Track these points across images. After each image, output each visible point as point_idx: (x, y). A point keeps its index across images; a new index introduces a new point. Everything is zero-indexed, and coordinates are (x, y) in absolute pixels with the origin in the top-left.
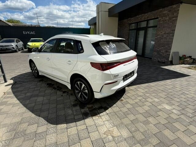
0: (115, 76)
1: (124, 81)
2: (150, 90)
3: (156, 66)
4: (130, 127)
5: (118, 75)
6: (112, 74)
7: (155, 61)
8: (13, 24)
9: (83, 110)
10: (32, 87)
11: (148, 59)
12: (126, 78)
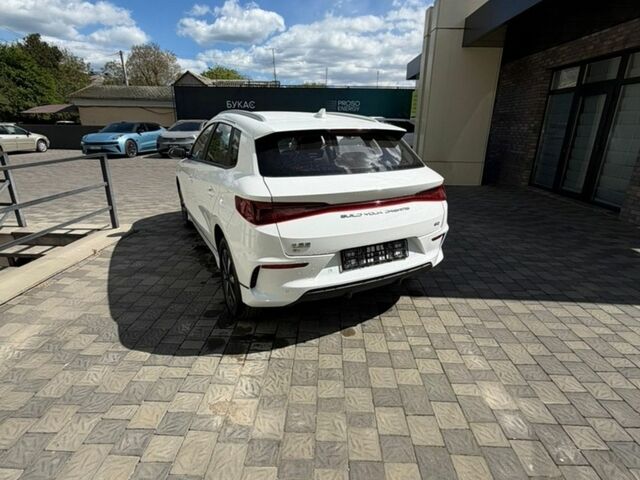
0: (294, 245)
1: (344, 269)
2: (486, 323)
3: (612, 244)
4: (296, 415)
5: (308, 245)
6: (283, 239)
7: (631, 221)
8: (215, 81)
9: (216, 332)
10: (158, 248)
11: (605, 211)
12: (358, 260)
